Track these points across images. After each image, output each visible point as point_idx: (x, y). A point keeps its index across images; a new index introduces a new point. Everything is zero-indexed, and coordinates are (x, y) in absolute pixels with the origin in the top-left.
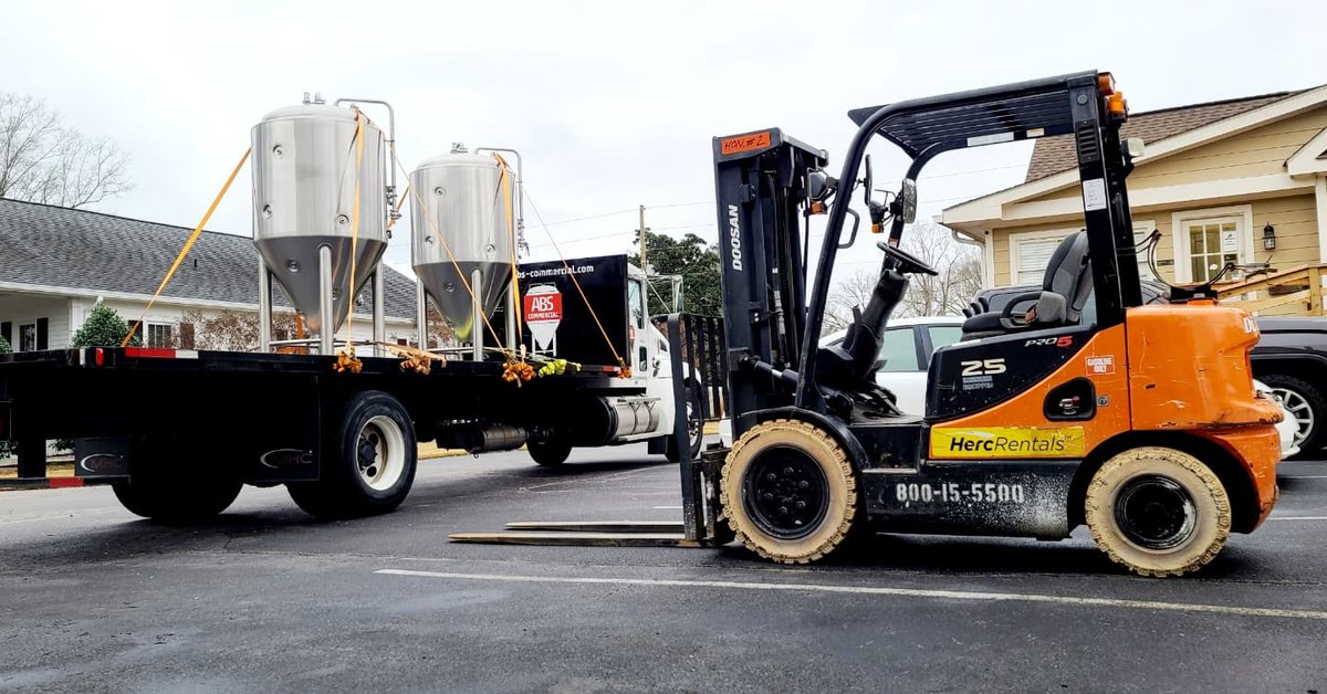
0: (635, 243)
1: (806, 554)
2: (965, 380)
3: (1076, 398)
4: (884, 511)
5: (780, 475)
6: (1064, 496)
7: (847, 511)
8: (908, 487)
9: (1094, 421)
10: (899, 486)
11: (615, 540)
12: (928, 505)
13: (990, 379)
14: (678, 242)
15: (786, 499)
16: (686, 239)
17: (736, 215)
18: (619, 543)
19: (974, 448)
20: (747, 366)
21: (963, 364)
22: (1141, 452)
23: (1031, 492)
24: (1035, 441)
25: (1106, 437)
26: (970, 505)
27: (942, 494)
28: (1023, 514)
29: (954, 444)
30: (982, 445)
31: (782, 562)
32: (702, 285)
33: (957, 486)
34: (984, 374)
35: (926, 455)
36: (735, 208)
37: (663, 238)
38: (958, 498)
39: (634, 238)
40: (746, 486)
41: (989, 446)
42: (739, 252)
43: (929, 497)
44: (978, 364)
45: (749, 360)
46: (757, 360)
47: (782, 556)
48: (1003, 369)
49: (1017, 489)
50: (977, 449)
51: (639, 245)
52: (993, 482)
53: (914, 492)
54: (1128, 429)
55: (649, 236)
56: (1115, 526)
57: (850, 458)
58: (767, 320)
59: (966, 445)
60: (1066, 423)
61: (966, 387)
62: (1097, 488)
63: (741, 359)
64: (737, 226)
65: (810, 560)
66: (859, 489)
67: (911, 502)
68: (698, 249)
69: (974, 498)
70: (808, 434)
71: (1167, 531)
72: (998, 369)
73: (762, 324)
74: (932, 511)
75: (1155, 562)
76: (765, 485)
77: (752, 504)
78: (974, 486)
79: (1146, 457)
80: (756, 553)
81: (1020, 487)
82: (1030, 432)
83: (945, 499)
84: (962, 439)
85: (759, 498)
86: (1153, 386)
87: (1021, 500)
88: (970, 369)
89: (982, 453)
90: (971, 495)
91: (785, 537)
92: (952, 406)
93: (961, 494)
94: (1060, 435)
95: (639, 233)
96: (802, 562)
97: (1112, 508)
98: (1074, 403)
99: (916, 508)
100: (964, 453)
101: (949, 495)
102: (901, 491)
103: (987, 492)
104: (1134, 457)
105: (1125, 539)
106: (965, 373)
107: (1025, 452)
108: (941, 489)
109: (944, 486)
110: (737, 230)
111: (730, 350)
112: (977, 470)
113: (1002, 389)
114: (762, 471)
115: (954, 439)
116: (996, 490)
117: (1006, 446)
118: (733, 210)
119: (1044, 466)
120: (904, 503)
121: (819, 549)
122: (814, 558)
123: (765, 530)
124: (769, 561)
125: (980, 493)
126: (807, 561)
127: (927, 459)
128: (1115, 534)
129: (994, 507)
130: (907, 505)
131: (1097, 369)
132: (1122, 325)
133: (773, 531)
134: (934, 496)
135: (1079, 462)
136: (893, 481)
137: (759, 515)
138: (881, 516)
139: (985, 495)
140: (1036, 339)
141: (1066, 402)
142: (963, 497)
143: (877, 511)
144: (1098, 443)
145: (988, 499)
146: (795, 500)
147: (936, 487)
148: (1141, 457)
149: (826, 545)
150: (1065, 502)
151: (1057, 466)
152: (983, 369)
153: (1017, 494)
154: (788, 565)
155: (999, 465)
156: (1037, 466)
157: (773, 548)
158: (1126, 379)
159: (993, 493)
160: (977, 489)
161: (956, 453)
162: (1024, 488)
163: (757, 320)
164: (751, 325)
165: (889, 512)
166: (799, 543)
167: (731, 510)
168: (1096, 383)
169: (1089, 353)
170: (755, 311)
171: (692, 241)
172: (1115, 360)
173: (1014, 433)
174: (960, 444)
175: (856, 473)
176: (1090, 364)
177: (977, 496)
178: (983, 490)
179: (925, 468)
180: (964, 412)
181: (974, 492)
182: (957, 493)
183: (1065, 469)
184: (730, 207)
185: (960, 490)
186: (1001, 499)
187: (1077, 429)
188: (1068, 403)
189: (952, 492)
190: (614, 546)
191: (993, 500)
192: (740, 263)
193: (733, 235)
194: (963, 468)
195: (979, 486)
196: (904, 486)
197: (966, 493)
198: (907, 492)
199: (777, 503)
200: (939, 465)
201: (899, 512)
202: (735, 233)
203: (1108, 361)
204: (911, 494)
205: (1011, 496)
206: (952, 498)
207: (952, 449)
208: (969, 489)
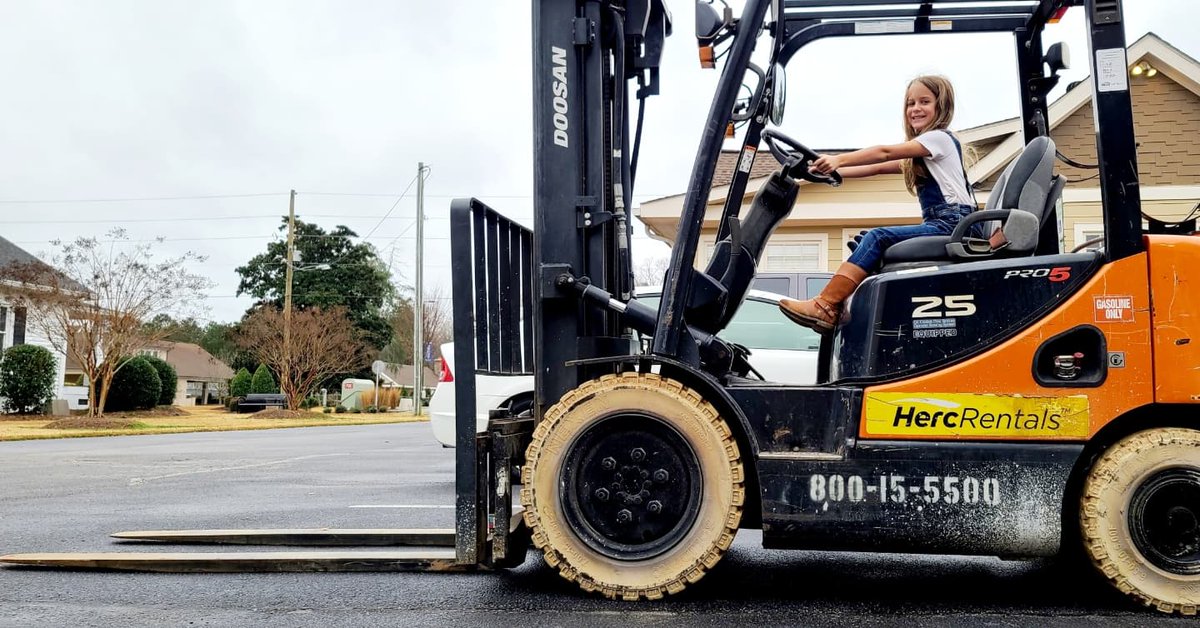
0: (281, 229)
1: (659, 584)
2: (916, 325)
3: (1080, 355)
4: (788, 517)
5: (623, 459)
6: (1058, 497)
7: (729, 516)
8: (827, 479)
9: (1104, 388)
10: (814, 479)
11: (317, 562)
12: (856, 507)
13: (953, 323)
14: (328, 233)
15: (630, 497)
16: (337, 230)
17: (564, 62)
18: (324, 567)
19: (929, 423)
20: (569, 292)
21: (915, 300)
22: (1165, 435)
23: (1011, 489)
24: (1019, 415)
25: (1120, 412)
26: (920, 508)
27: (879, 492)
28: (997, 523)
29: (899, 416)
30: (940, 419)
31: (619, 598)
32: (351, 277)
33: (901, 479)
34: (944, 317)
35: (855, 433)
36: (562, 53)
37: (313, 227)
38: (902, 497)
39: (281, 224)
40: (566, 476)
41: (951, 420)
42: (565, 119)
43: (860, 496)
44: (936, 301)
45: (575, 283)
46: (587, 283)
47: (620, 588)
48: (971, 309)
49: (991, 485)
50: (933, 425)
51: (286, 231)
52: (957, 475)
53: (836, 487)
54: (1151, 401)
55: (297, 224)
56: (1129, 541)
57: (738, 434)
58: (600, 226)
59: (918, 417)
60: (1065, 390)
61: (917, 335)
62: (1104, 486)
63: (562, 279)
64: (564, 80)
65: (666, 593)
66: (750, 484)
67: (832, 503)
68: (348, 242)
69: (927, 498)
70: (673, 395)
71: (1189, 547)
72: (965, 309)
73: (593, 231)
74: (863, 517)
75: (1182, 592)
76: (599, 475)
77: (575, 505)
78: (928, 480)
79: (1173, 442)
80: (576, 584)
81: (995, 482)
82: (1011, 401)
83: (884, 499)
84: (912, 410)
85: (586, 494)
86: (1187, 341)
87: (996, 502)
88: (924, 311)
89: (940, 430)
90: (923, 492)
91: (625, 557)
92: (896, 361)
93: (907, 490)
94: (1055, 407)
95: (287, 219)
96: (651, 596)
97: (1125, 514)
98: (1075, 361)
99: (838, 511)
100: (914, 431)
101: (889, 492)
102: (817, 487)
103: (947, 489)
104: (1156, 442)
105: (1142, 560)
106: (917, 313)
107: (1003, 431)
108: (878, 484)
109: (883, 479)
110: (563, 86)
111: (543, 266)
112: (932, 455)
113: (969, 339)
114: (593, 452)
115: (900, 409)
116: (959, 486)
117: (976, 422)
118: (560, 55)
119: (1029, 452)
120: (821, 504)
121: (682, 576)
122: (673, 590)
123: (594, 546)
124: (598, 597)
125: (936, 491)
126: (659, 596)
127: (858, 438)
128: (1128, 552)
129: (955, 511)
130: (825, 507)
131: (1111, 315)
132: (1144, 253)
133: (608, 549)
134: (867, 495)
135: (1081, 447)
136: (804, 471)
137: (584, 523)
138: (784, 524)
139: (943, 493)
140: (1020, 268)
141: (1063, 361)
142: (911, 496)
143: (779, 517)
144: (1108, 421)
145: (947, 499)
146: (646, 499)
147: (871, 479)
148: (1166, 441)
149: (693, 569)
150: (1059, 505)
151: (1050, 452)
152: (943, 308)
153: (991, 492)
154: (629, 601)
155: (965, 449)
156: (1020, 451)
157: (605, 575)
158: (1148, 330)
159: (955, 490)
160: (932, 484)
161: (903, 429)
162: (1002, 484)
163: (588, 223)
164: (579, 231)
165: (797, 517)
166: (651, 567)
167: (538, 515)
168: (1109, 335)
169: (1098, 289)
170: (587, 209)
171: (344, 233)
172: (1135, 304)
173: (989, 403)
174: (909, 417)
175: (747, 458)
176: (1100, 307)
177: (931, 494)
178: (940, 485)
179: (854, 452)
180: (914, 371)
181: (927, 488)
182: (902, 490)
183: (1059, 455)
184: (555, 49)
185: (906, 484)
186: (967, 499)
187: (1079, 399)
188: (1067, 361)
189: (894, 487)
190: (315, 571)
191: (956, 500)
192: (565, 136)
193: (557, 92)
194: (913, 453)
195: (935, 479)
196: (822, 478)
197: (915, 489)
198: (827, 487)
199: (616, 503)
200: (876, 447)
201: (812, 518)
202: (561, 90)
203: (1125, 304)
204: (832, 490)
205: (981, 495)
206: (893, 498)
207: (896, 424)
208: (921, 483)
